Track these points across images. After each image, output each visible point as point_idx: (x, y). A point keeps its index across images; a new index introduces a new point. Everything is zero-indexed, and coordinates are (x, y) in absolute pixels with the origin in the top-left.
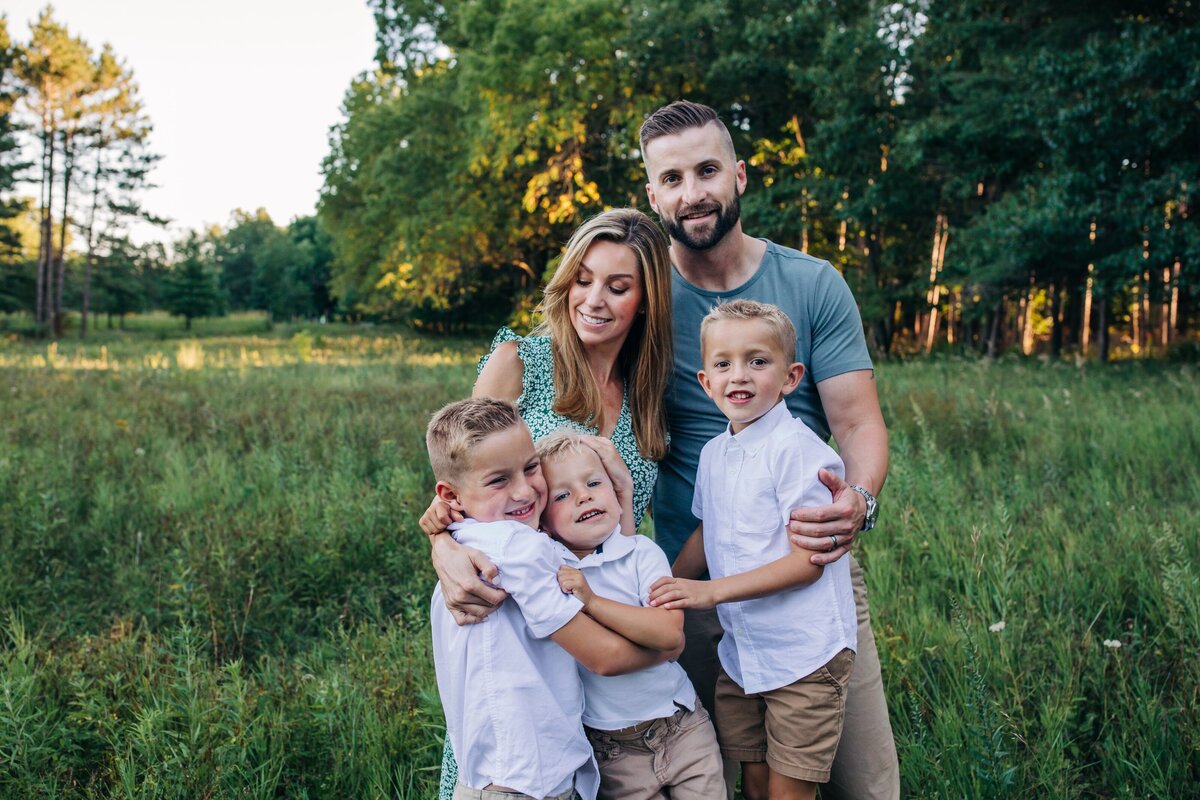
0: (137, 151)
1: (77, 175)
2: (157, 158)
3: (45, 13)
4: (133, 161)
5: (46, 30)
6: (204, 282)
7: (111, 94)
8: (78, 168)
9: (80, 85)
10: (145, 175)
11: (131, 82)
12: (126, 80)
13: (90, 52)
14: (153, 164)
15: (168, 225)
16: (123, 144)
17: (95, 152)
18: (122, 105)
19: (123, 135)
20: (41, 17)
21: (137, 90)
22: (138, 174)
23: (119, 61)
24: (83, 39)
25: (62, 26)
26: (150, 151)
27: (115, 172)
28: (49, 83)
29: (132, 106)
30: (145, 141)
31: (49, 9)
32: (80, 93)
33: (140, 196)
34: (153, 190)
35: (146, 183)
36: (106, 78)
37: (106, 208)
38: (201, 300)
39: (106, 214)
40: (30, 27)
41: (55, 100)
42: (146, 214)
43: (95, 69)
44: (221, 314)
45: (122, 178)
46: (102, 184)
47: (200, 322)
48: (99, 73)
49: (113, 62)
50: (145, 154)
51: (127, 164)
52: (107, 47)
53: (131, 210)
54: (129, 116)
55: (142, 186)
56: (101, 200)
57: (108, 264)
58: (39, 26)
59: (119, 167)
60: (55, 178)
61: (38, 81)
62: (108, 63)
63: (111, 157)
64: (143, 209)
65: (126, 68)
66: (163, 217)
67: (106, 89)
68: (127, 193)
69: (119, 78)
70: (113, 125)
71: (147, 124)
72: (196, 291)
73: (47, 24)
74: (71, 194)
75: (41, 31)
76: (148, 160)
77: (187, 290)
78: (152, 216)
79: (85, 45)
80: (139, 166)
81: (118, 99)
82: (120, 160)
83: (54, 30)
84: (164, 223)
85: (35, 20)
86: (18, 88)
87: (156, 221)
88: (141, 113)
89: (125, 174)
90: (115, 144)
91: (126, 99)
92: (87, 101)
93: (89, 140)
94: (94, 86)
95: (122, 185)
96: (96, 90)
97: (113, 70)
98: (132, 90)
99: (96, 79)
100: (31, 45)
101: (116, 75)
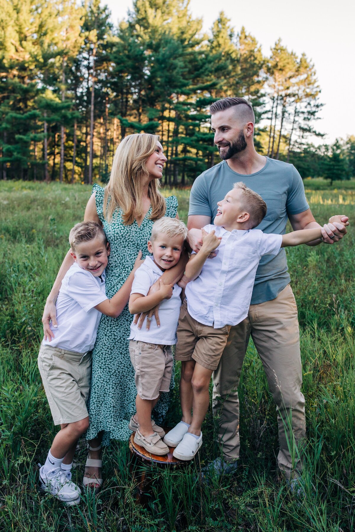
0: (313, 103)
1: (286, 115)
2: (322, 105)
3: (277, 42)
4: (311, 108)
5: (277, 50)
6: (341, 163)
7: (303, 77)
8: (287, 112)
9: (290, 74)
10: (316, 114)
11: (313, 70)
12: (310, 69)
13: (296, 58)
14: (319, 109)
15: (324, 137)
16: (307, 100)
17: (294, 104)
18: (308, 82)
19: (307, 95)
20: (276, 44)
21: (315, 73)
22: (313, 113)
23: (308, 61)
24: (294, 52)
25: (284, 48)
26: (319, 102)
27: (303, 113)
28: (277, 74)
29: (312, 81)
30: (317, 97)
31: (280, 40)
32: (290, 78)
33: (313, 124)
34: (319, 120)
35: (316, 117)
36: (302, 69)
37: (298, 130)
38: (340, 172)
39: (299, 133)
40: (271, 49)
41: (279, 82)
42: (315, 132)
43: (298, 65)
44: (348, 179)
45: (306, 115)
46: (297, 119)
47: (337, 182)
48: (299, 67)
49: (305, 62)
50: (316, 104)
51: (309, 109)
52: (304, 55)
53: (309, 130)
54: (311, 86)
55: (314, 119)
56: (296, 126)
57: (297, 156)
58: (275, 49)
59: (305, 110)
60: (278, 117)
61: (272, 73)
62: (303, 62)
63: (302, 106)
64: (314, 130)
65: (311, 63)
66: (322, 133)
67: (301, 75)
68: (307, 122)
69: (308, 69)
70: (304, 91)
71: (318, 90)
72: (336, 167)
73: (277, 48)
74: (284, 123)
75: (276, 51)
76: (317, 106)
77: (332, 167)
78: (317, 133)
79: (294, 55)
80: (314, 109)
81: (307, 78)
82: (306, 107)
83: (282, 50)
84: (322, 136)
85: (273, 46)
86: (264, 78)
87: (319, 135)
88: (316, 85)
89: (307, 114)
90: (304, 100)
91: (310, 79)
92: (293, 80)
93: (292, 99)
94: (297, 73)
95: (305, 119)
96: (297, 75)
97: (305, 65)
98: (313, 74)
99: (297, 71)
100: (271, 58)
101: (306, 67)
